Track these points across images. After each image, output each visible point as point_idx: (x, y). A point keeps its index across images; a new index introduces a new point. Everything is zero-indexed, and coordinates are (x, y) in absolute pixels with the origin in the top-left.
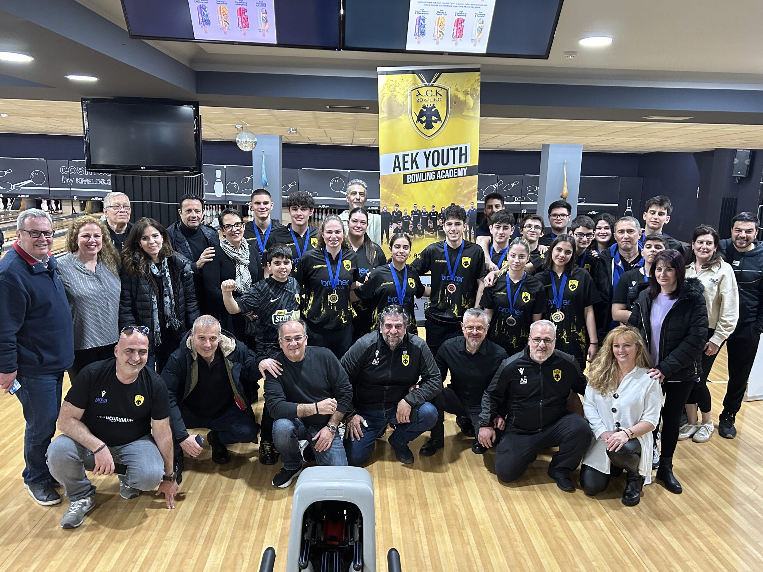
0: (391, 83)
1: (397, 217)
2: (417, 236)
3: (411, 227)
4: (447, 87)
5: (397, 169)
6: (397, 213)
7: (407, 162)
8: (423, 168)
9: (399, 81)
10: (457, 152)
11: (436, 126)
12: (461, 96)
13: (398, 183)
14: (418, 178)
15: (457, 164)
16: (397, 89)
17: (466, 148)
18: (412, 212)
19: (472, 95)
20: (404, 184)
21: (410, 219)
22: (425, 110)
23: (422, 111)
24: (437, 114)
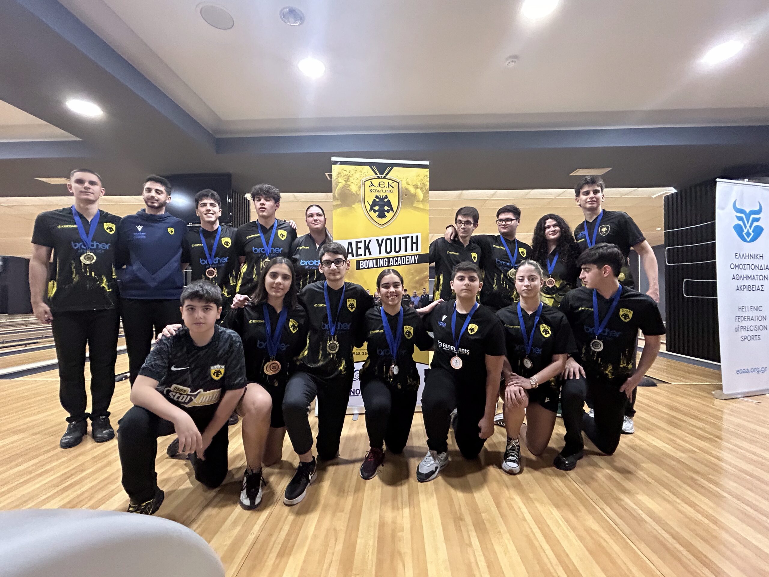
0: (345, 173)
4: (398, 180)
7: (360, 248)
8: (375, 254)
9: (353, 172)
10: (409, 240)
11: (389, 215)
12: (412, 190)
14: (371, 264)
15: (409, 252)
16: (351, 179)
17: (417, 237)
19: (421, 188)
20: (357, 269)
22: (377, 200)
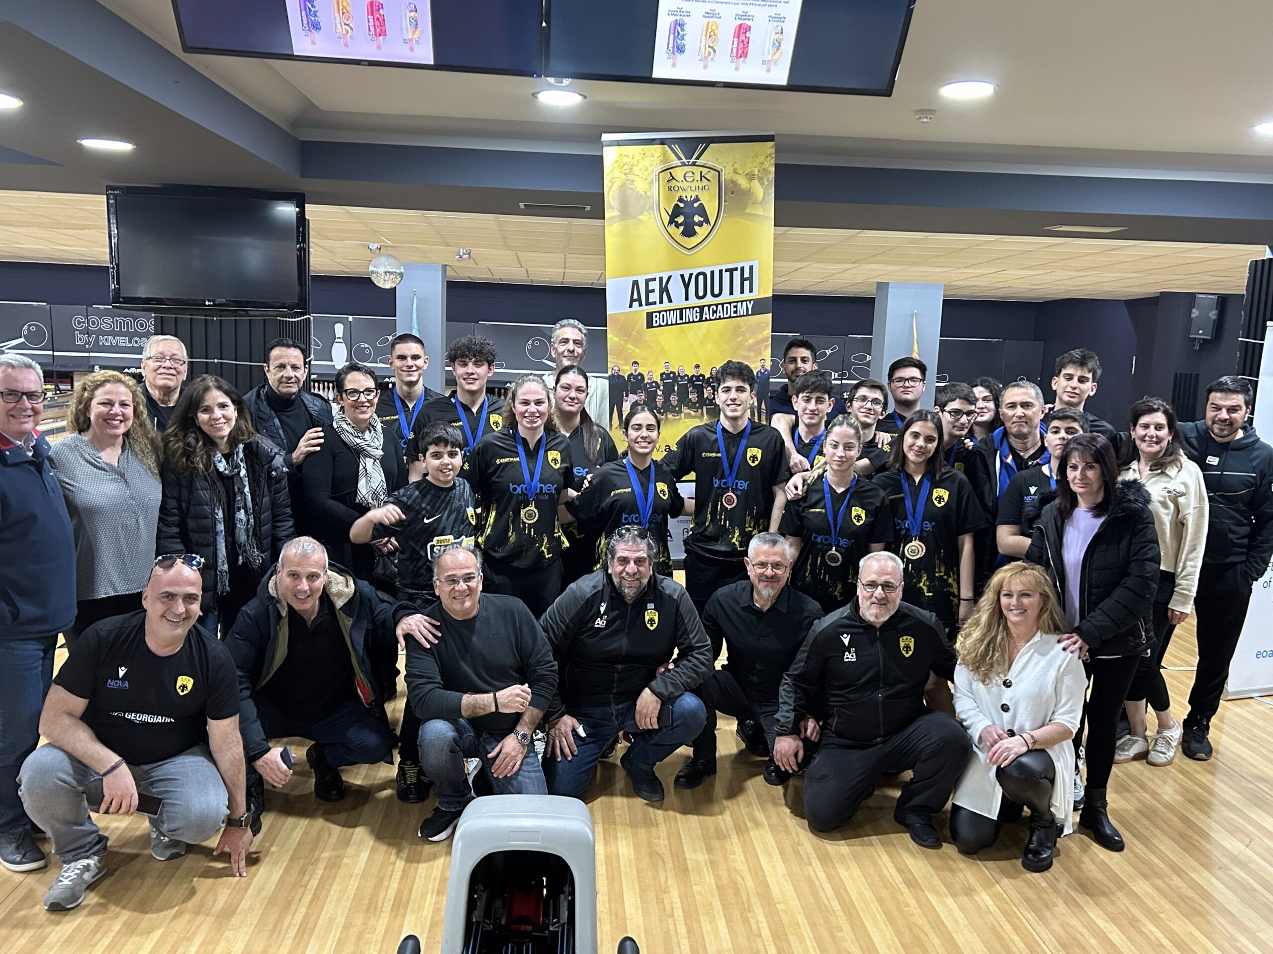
0: (626, 160)
1: (636, 383)
2: (670, 416)
3: (660, 400)
4: (719, 167)
5: (636, 304)
6: (635, 377)
7: (653, 291)
8: (679, 301)
9: (638, 157)
10: (737, 275)
11: (702, 231)
12: (743, 183)
13: (637, 327)
14: (672, 318)
15: (737, 296)
16: (636, 170)
17: (751, 268)
18: (662, 375)
19: (761, 180)
20: (648, 328)
21: (659, 387)
22: (682, 205)
23: (677, 206)
24: (702, 211)
